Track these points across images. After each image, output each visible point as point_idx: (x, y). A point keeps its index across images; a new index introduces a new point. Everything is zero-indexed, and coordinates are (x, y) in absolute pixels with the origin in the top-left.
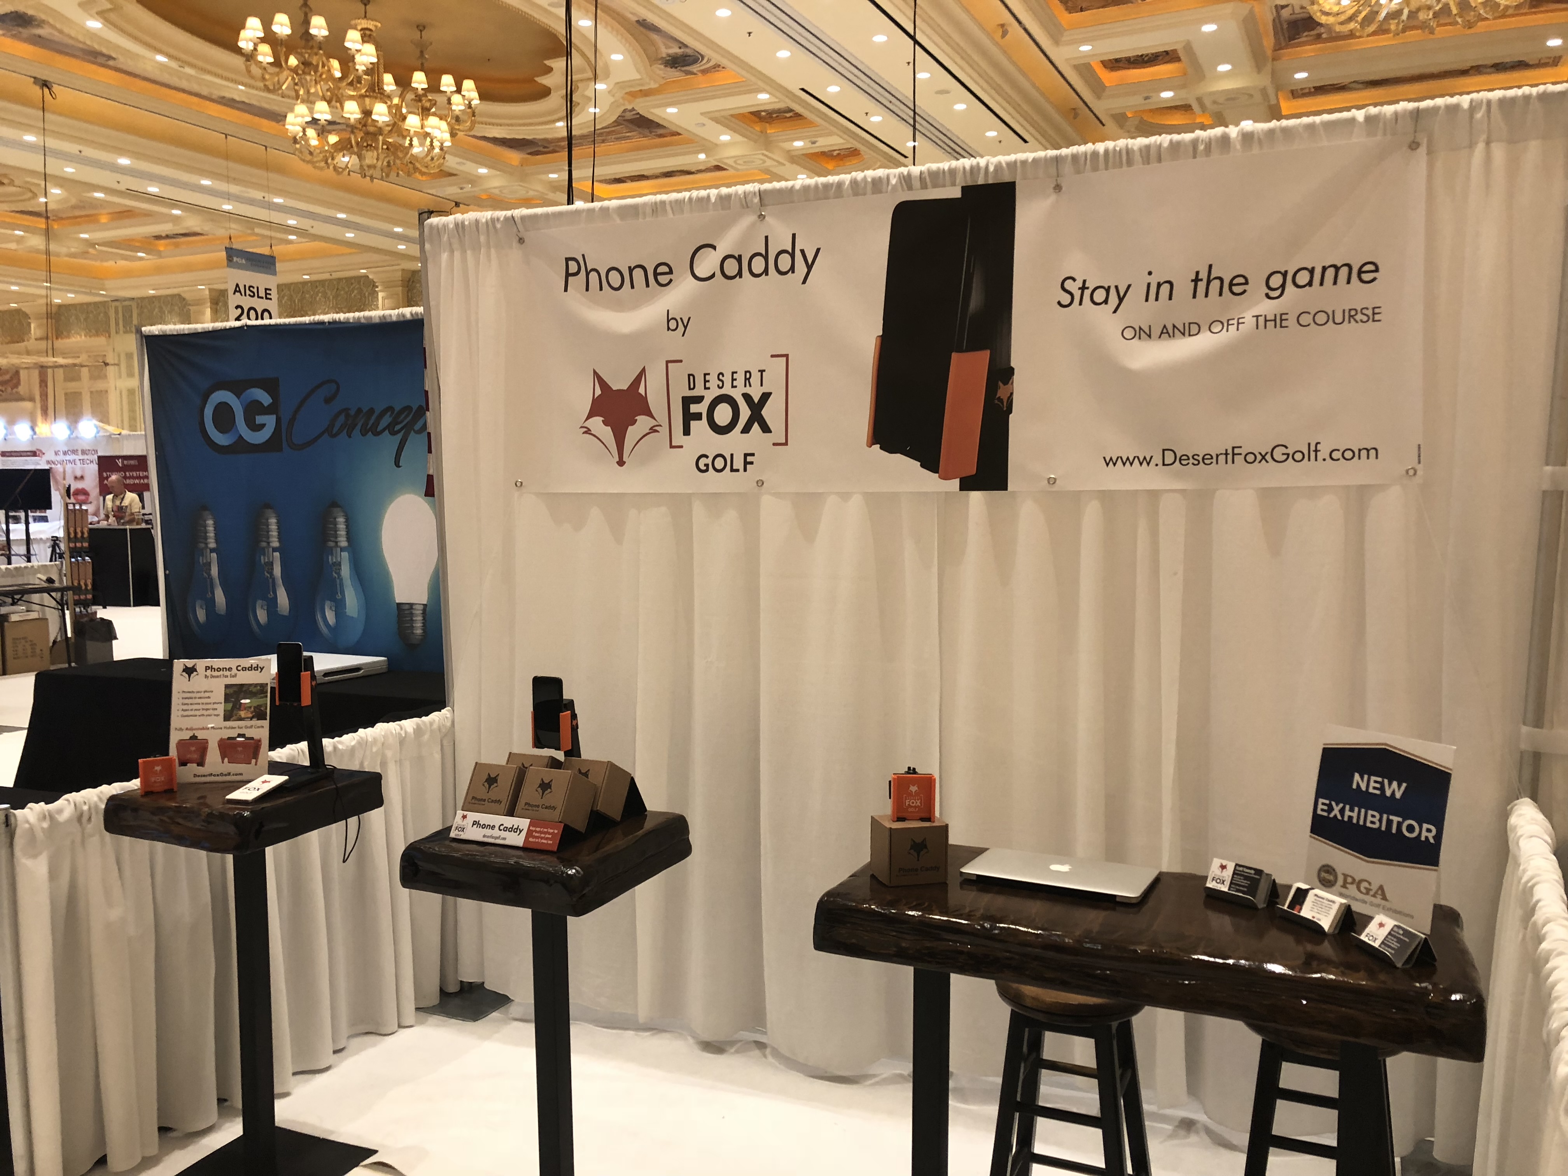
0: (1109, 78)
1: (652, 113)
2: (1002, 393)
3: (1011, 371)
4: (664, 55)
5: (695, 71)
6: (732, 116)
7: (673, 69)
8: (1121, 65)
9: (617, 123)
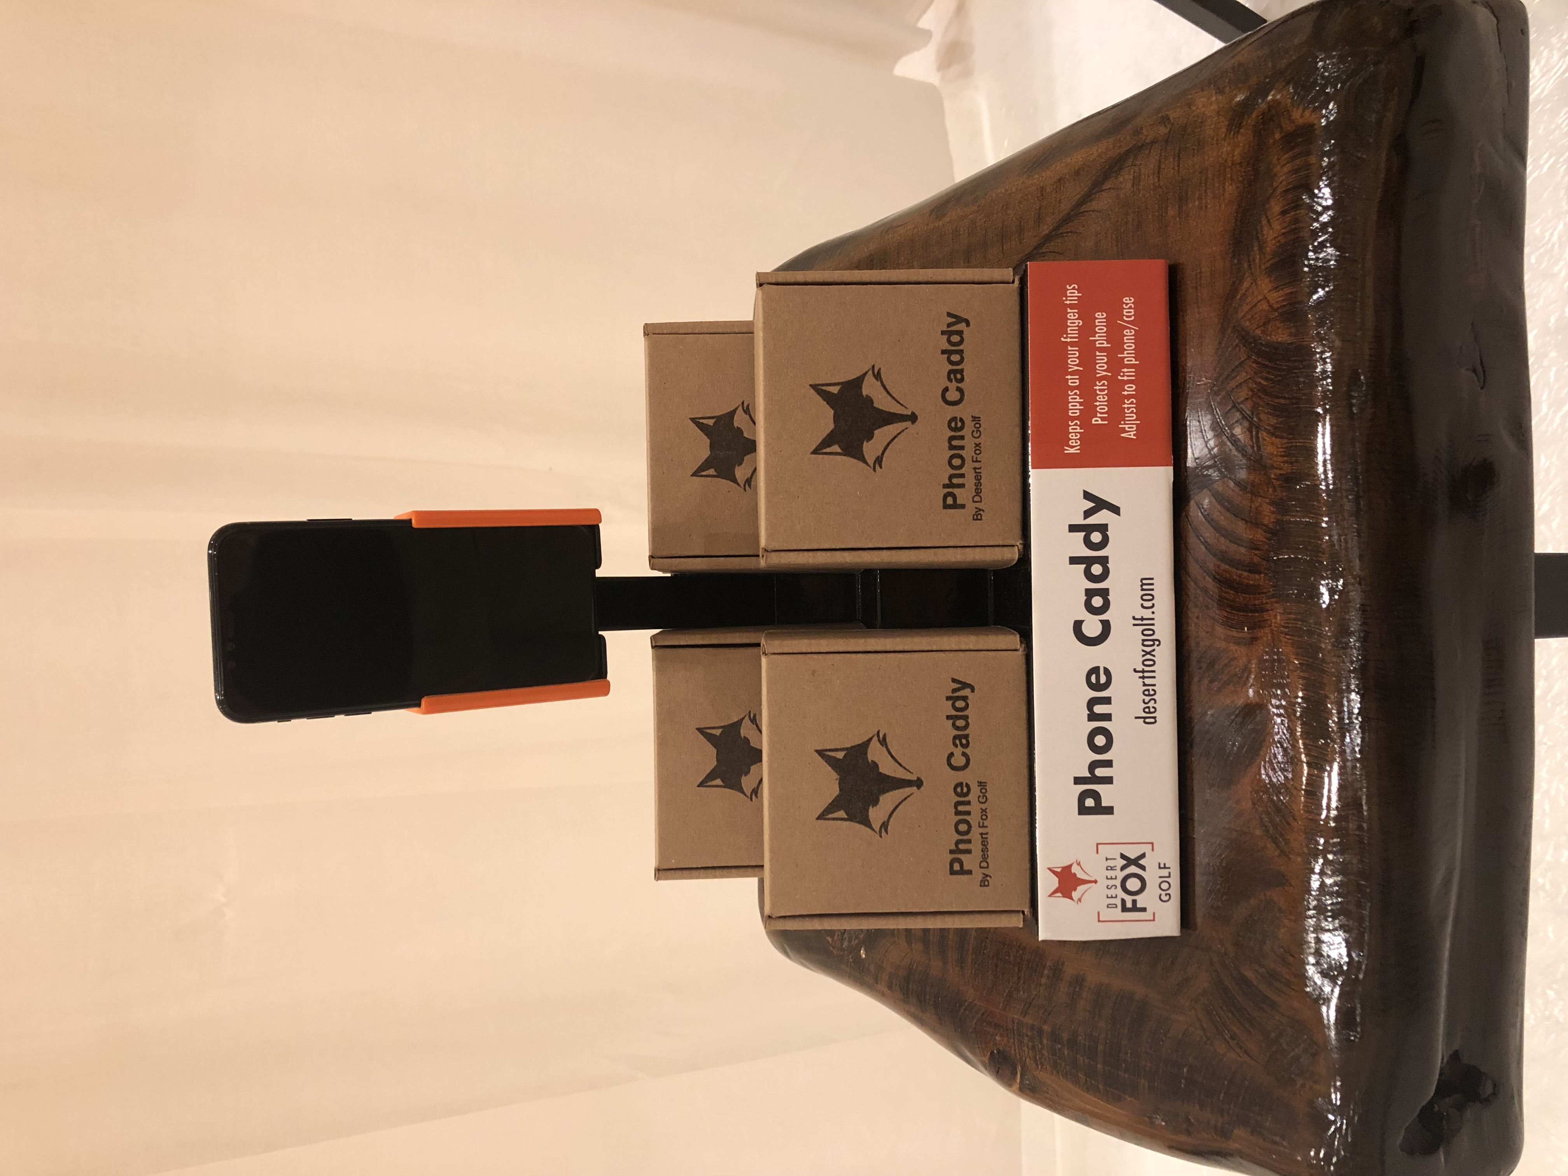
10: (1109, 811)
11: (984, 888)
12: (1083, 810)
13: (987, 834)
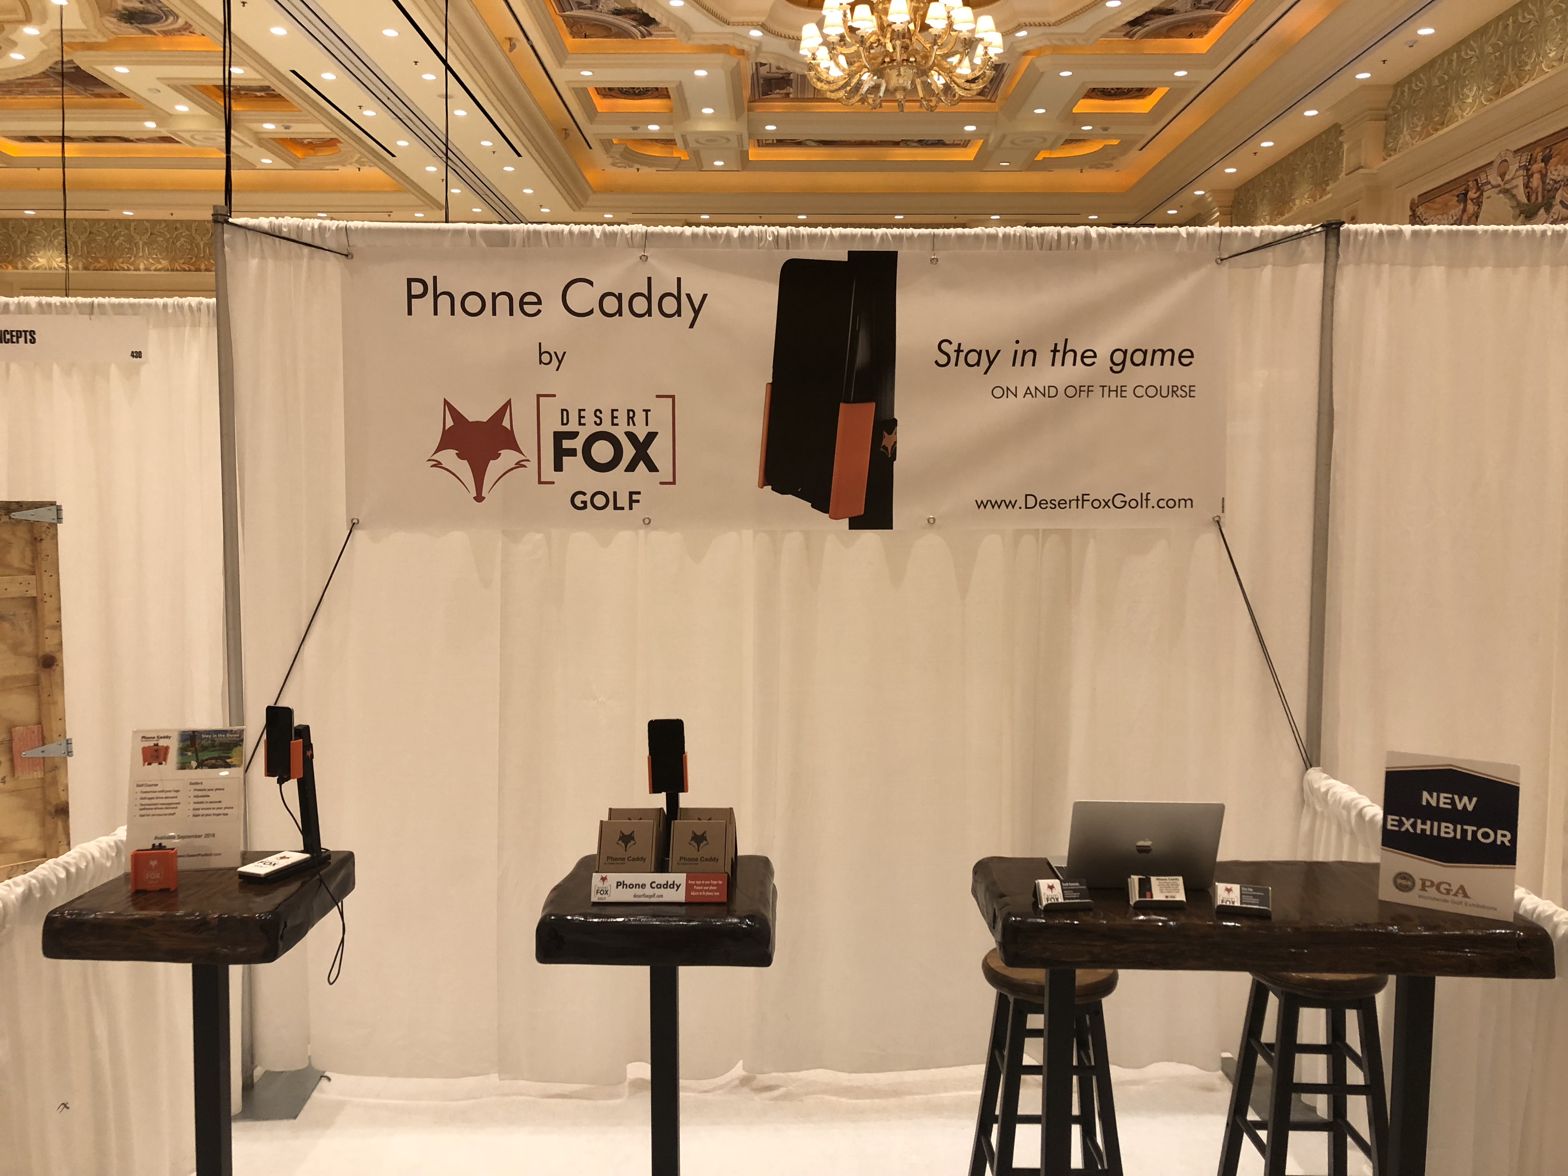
0: (602, 104)
1: (94, 69)
2: (887, 441)
3: (895, 422)
4: (120, 8)
5: (154, 30)
6: (193, 86)
7: (128, 25)
8: (613, 93)
9: (44, 74)
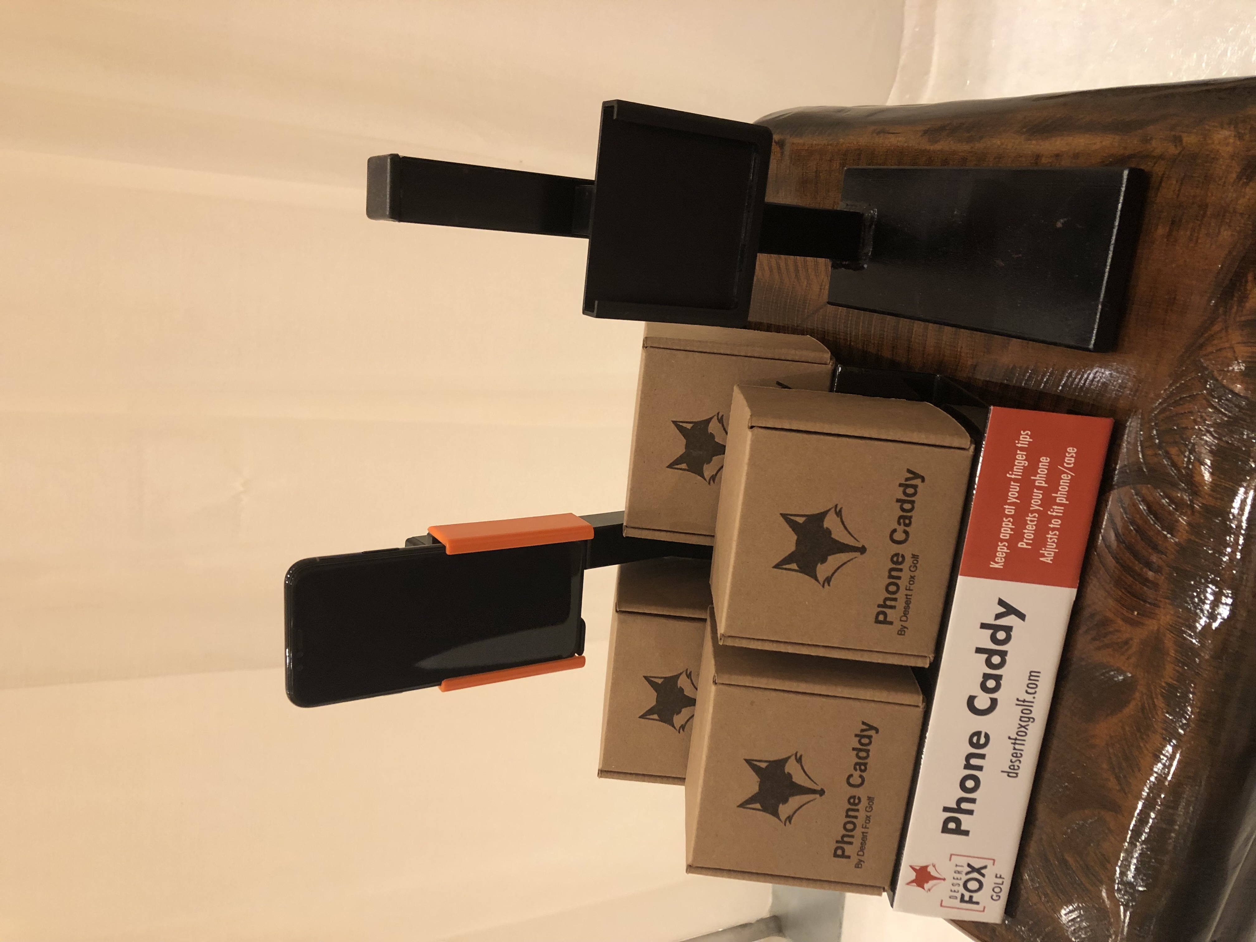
10: (966, 833)
11: (857, 869)
12: (945, 830)
13: (867, 833)
